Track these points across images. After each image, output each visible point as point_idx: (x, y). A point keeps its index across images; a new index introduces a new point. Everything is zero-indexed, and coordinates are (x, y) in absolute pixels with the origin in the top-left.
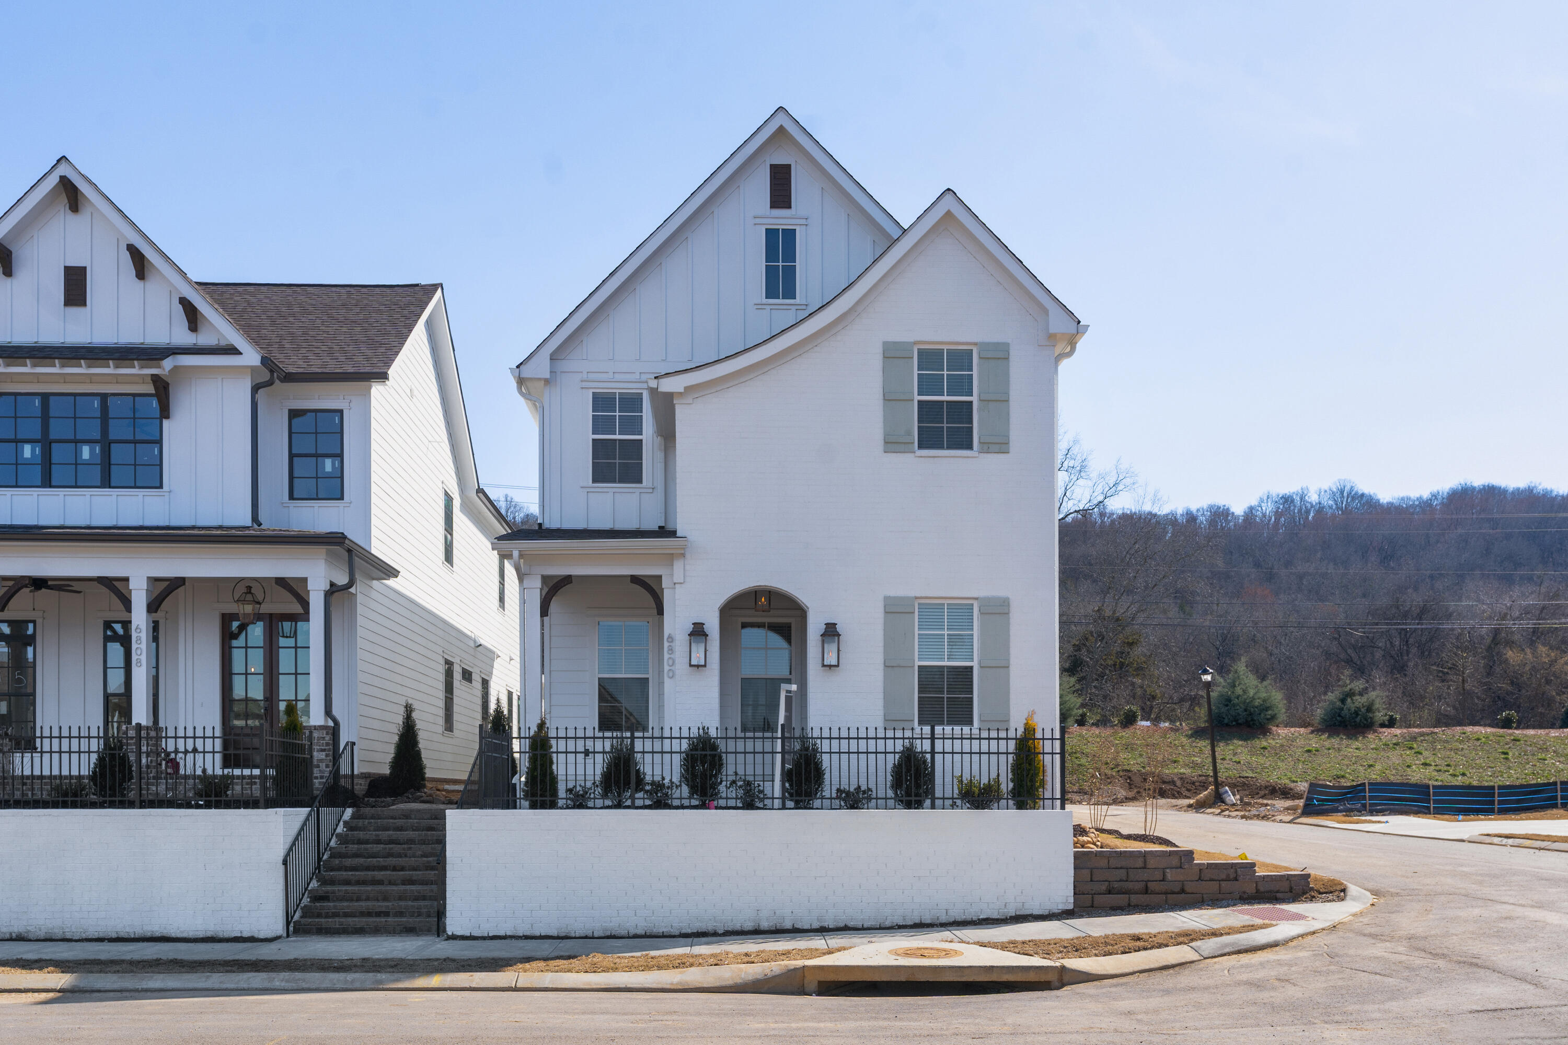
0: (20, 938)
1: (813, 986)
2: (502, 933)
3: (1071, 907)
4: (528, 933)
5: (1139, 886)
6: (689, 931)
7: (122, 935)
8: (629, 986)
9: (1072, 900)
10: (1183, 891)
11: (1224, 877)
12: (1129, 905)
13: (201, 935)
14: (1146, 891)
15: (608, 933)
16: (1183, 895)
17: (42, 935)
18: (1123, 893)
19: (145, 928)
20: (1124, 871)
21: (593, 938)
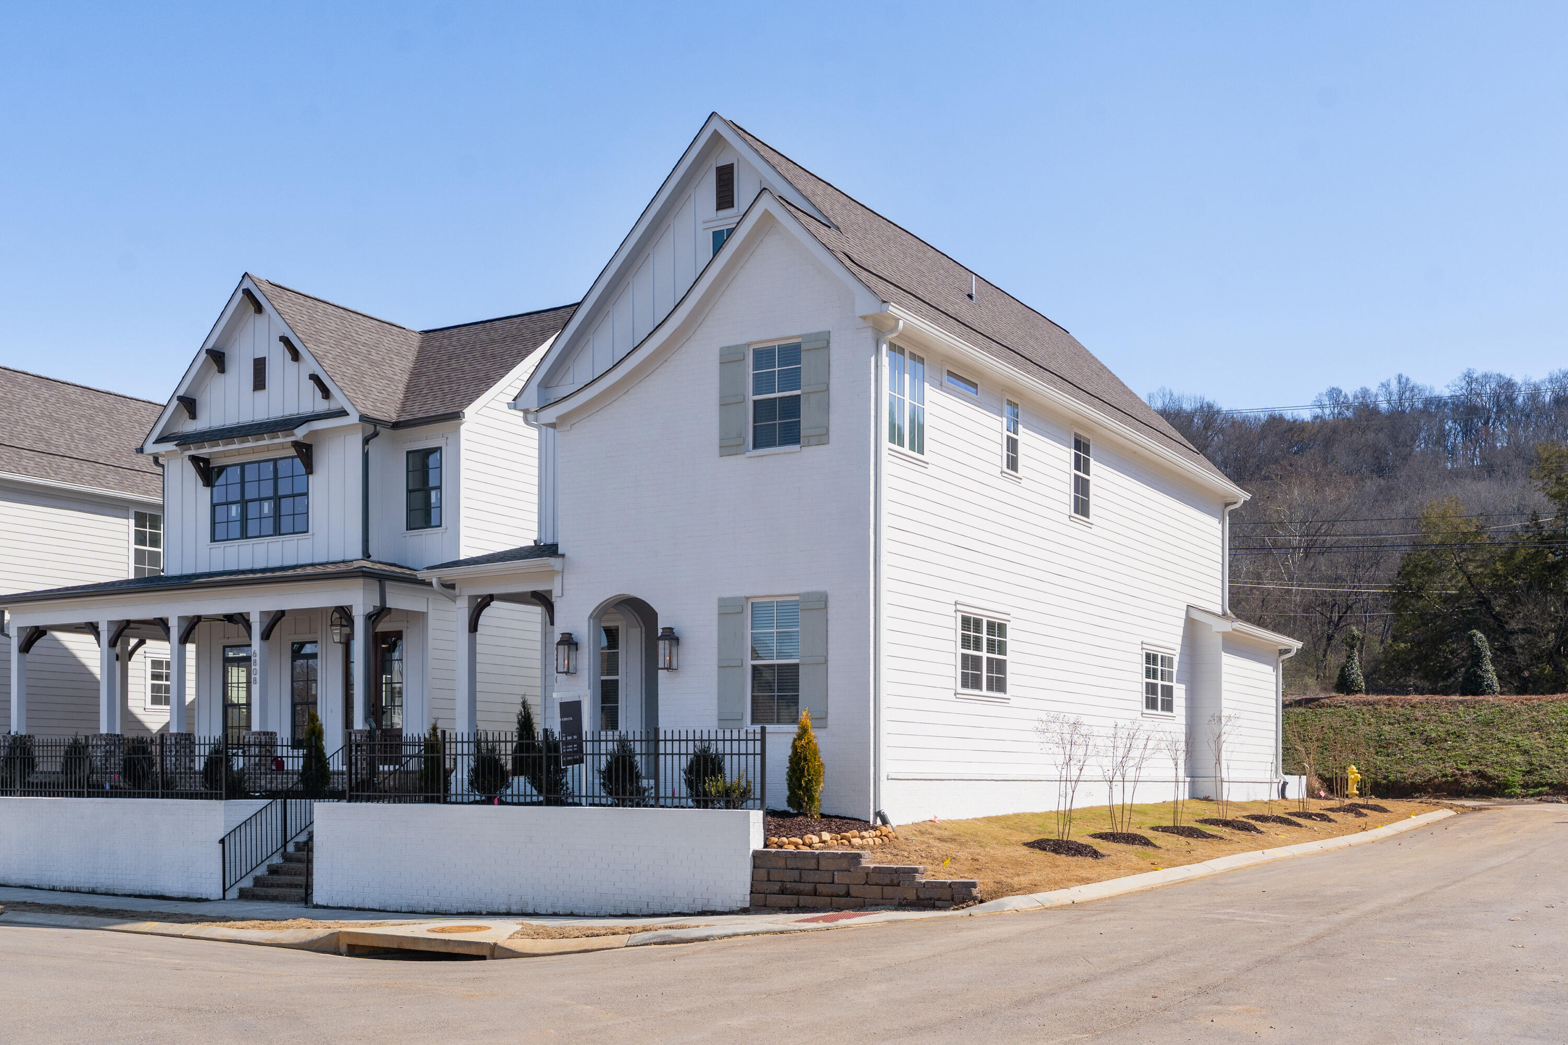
0: (93, 892)
1: (344, 948)
2: (345, 905)
3: (747, 905)
4: (361, 906)
5: (809, 887)
6: (463, 911)
7: (142, 893)
8: (243, 939)
9: (748, 898)
10: (848, 894)
11: (887, 881)
12: (798, 906)
13: (181, 895)
14: (815, 893)
15: (411, 909)
16: (849, 898)
17: (103, 890)
18: (795, 894)
19: (154, 888)
20: (797, 872)
21: (401, 912)
